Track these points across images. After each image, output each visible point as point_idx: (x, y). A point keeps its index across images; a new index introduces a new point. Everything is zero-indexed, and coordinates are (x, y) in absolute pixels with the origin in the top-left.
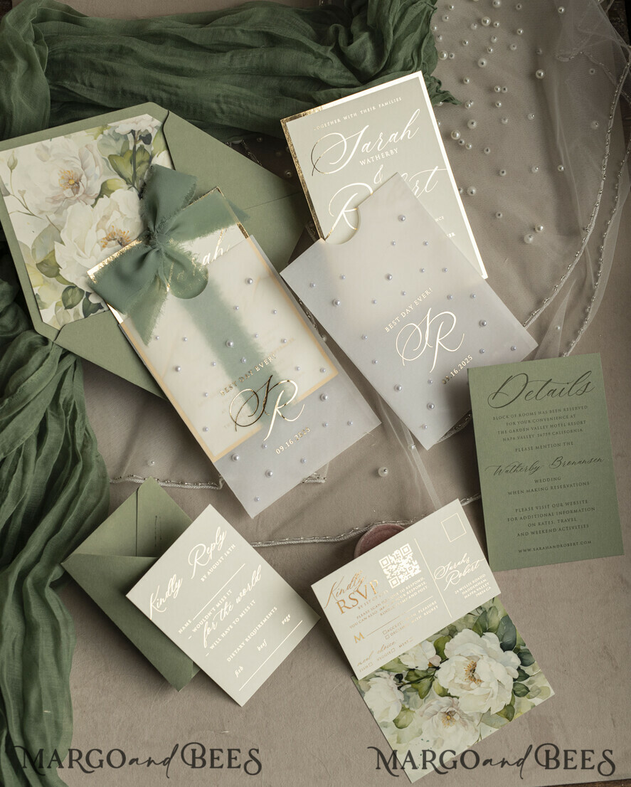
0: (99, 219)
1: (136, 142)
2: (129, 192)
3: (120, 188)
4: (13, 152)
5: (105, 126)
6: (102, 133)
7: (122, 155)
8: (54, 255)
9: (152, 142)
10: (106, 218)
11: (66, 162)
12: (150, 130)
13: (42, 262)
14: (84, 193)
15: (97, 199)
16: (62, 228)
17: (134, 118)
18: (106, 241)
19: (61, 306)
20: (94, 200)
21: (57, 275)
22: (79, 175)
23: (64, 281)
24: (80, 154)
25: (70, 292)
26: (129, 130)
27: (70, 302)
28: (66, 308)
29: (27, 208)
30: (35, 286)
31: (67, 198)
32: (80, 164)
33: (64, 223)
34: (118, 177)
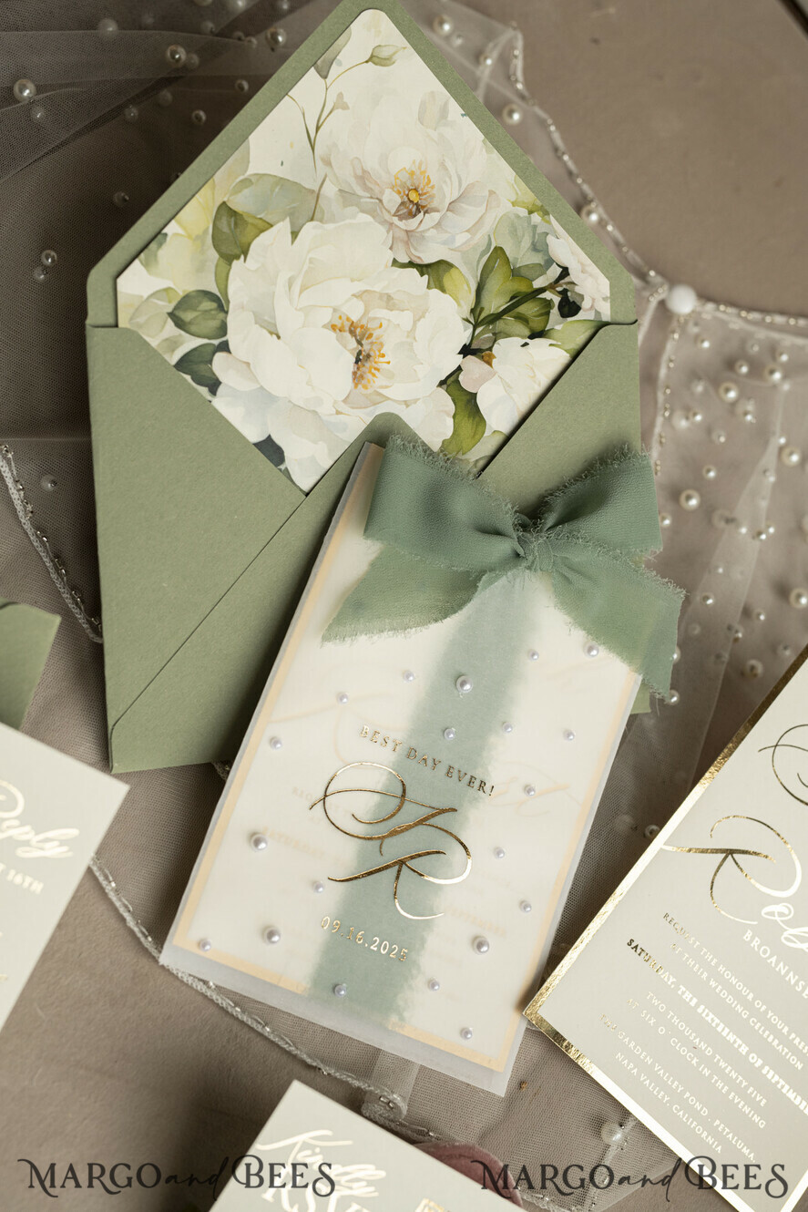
0: (378, 288)
1: (552, 287)
2: (461, 324)
3: (456, 300)
4: (405, 48)
5: (546, 213)
6: (531, 212)
7: (516, 273)
8: (263, 231)
9: (569, 319)
10: (389, 301)
11: (443, 166)
12: (585, 305)
13: (235, 212)
14: (407, 231)
15: (411, 264)
16: (321, 221)
17: (589, 261)
18: (347, 324)
19: (170, 302)
20: (407, 261)
21: (228, 258)
22: (435, 204)
23: (223, 280)
24: (472, 186)
25: (208, 305)
26: (566, 264)
27: (188, 316)
28: (171, 315)
29: (318, 128)
30: (180, 223)
31: (381, 201)
32: (456, 196)
33: (333, 220)
34: (474, 287)
